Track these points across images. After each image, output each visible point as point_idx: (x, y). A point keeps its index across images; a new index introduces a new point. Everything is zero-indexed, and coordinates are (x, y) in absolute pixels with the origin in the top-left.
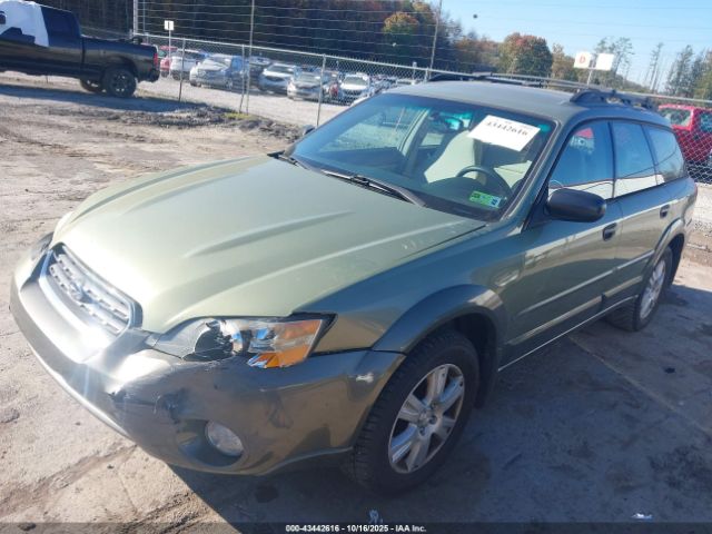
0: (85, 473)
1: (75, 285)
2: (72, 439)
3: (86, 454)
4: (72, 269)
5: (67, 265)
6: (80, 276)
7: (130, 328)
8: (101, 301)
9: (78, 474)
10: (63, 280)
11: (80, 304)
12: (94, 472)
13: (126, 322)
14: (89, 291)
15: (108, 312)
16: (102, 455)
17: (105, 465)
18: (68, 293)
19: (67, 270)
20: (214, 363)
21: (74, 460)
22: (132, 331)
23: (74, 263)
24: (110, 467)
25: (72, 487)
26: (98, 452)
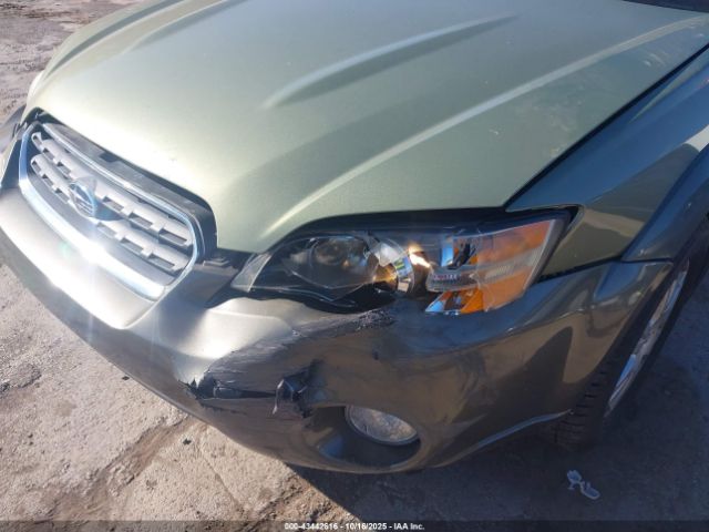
0: (153, 454)
1: (79, 191)
2: (123, 403)
3: (146, 425)
4: (66, 162)
5: (58, 157)
6: (85, 174)
7: (199, 261)
8: (133, 215)
9: (144, 457)
10: (58, 183)
11: (95, 221)
12: (167, 452)
13: (187, 252)
14: (107, 199)
15: (150, 234)
16: (169, 422)
17: (180, 440)
18: (71, 203)
19: (60, 165)
20: (368, 316)
21: (131, 437)
22: (202, 267)
23: (67, 152)
24: (187, 442)
25: (141, 480)
26: (164, 420)
